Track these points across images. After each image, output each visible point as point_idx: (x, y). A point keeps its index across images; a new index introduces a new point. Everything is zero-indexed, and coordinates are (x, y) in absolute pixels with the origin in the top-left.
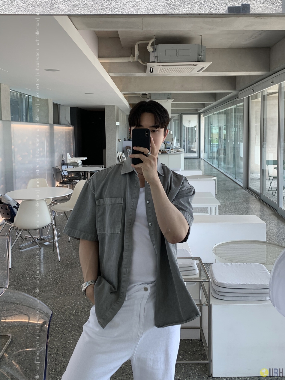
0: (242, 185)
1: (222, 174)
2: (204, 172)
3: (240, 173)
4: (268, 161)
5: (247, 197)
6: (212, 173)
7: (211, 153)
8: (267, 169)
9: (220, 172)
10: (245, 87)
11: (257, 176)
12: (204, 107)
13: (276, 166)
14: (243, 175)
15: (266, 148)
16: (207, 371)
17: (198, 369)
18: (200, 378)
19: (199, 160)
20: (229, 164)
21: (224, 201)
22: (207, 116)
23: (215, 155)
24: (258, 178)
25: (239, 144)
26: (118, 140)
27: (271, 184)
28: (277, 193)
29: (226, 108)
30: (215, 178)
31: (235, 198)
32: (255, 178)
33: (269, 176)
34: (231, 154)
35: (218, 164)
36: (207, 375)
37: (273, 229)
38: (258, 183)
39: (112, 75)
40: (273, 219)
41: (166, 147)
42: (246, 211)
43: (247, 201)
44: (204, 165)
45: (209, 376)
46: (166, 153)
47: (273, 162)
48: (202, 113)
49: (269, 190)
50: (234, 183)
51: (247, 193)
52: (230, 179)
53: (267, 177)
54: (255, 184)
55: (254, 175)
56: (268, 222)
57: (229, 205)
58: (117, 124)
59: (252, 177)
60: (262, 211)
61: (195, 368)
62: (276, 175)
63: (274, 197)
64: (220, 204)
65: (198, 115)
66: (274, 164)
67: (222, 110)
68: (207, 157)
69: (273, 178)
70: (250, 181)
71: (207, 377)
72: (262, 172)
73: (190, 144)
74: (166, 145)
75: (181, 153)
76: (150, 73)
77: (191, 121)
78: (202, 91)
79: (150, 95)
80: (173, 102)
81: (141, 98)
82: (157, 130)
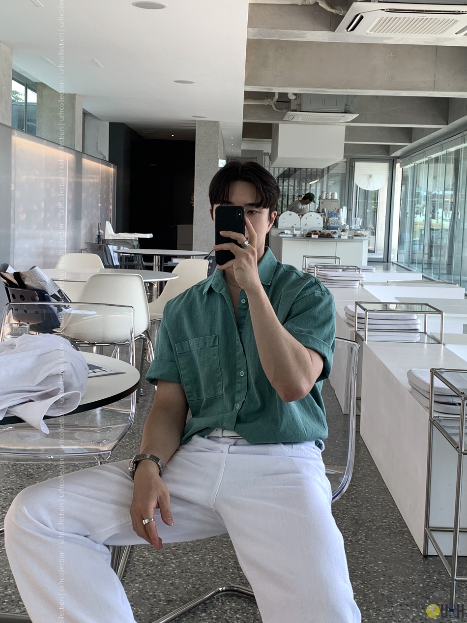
12: (411, 142)
22: (413, 165)
41: (328, 225)
46: (329, 236)
58: (219, 165)
65: (390, 163)
75: (363, 240)
76: (346, 30)
77: (374, 177)
78: (434, 91)
79: (298, 100)
80: (353, 121)
81: (275, 109)
82: (257, 210)
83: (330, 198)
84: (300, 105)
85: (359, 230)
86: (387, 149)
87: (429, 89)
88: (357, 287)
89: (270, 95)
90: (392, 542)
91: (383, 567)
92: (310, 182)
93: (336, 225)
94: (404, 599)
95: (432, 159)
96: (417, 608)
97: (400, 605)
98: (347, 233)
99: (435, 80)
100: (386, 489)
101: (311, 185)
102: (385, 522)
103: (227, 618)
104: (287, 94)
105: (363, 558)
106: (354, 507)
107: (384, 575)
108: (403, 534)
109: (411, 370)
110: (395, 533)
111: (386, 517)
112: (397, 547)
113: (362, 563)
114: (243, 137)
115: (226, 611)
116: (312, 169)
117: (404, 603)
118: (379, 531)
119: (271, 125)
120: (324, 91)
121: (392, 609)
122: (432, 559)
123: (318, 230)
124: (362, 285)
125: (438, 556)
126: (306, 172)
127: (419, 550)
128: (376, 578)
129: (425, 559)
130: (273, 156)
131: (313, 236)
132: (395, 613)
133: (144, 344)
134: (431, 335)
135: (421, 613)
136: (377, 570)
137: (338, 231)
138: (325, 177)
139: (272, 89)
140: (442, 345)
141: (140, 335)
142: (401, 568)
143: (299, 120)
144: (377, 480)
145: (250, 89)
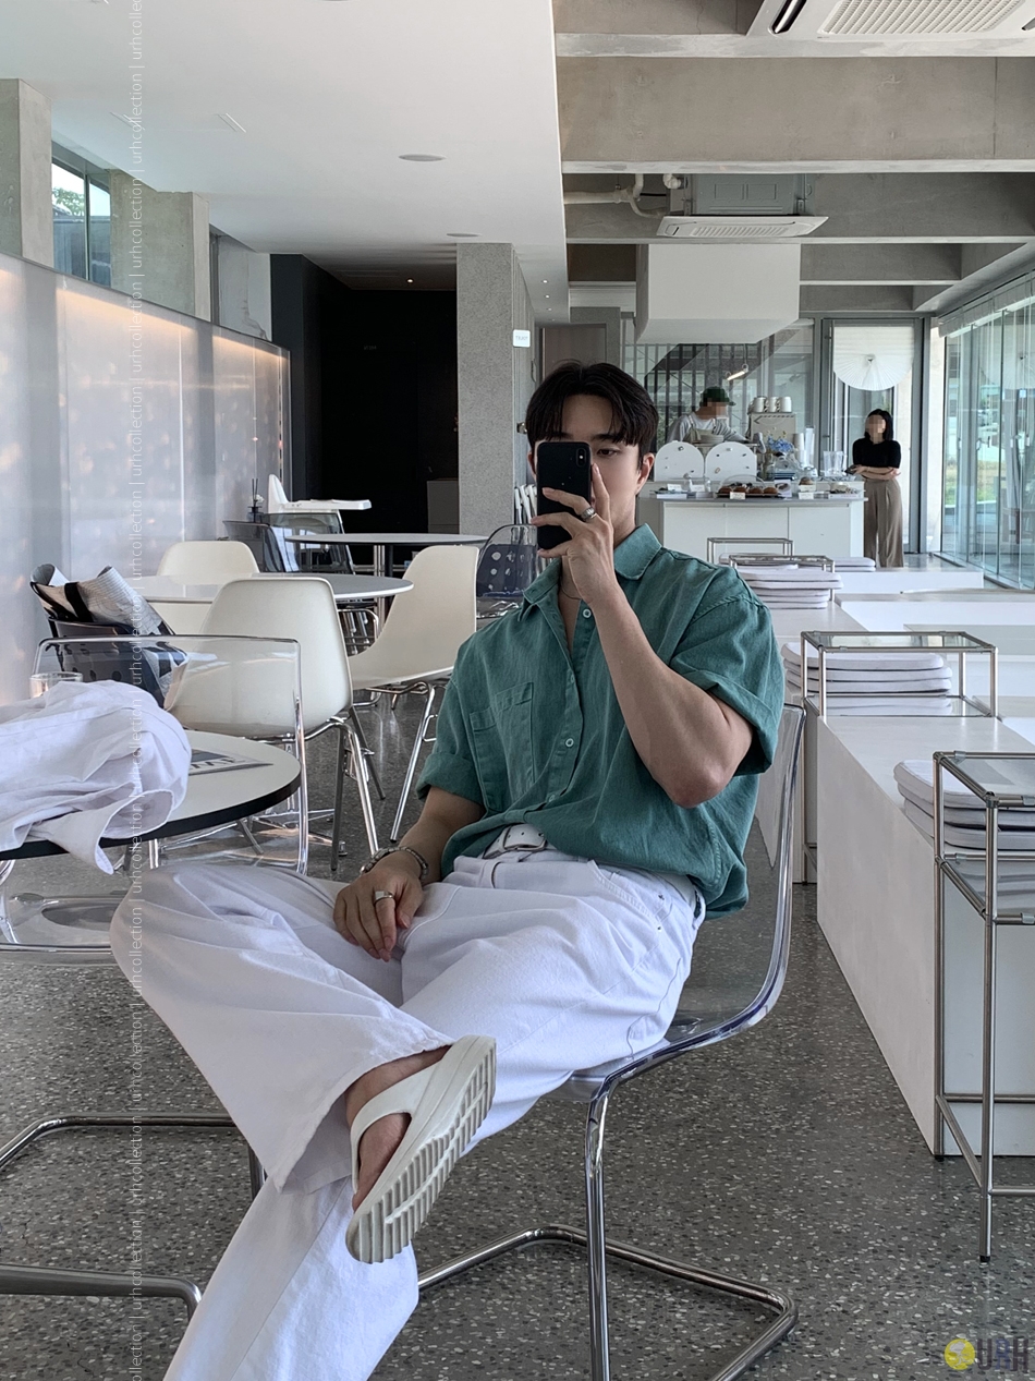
12: (960, 278)
22: (967, 329)
26: (518, 427)
39: (569, 45)
41: (768, 469)
46: (770, 495)
58: (516, 343)
65: (914, 327)
75: (851, 501)
76: (770, 31)
77: (879, 360)
78: (994, 159)
79: (687, 192)
80: (817, 233)
81: (637, 211)
83: (774, 409)
84: (691, 201)
85: (840, 479)
86: (908, 296)
87: (983, 155)
88: (825, 605)
89: (624, 181)
90: (868, 1132)
91: (844, 1180)
92: (729, 375)
93: (788, 470)
94: (884, 1240)
95: (1011, 314)
96: (909, 1256)
97: (874, 1251)
98: (813, 487)
99: (994, 135)
100: (865, 1029)
101: (731, 382)
102: (856, 1093)
103: (505, 1281)
104: (661, 176)
105: (802, 1163)
106: (792, 1065)
107: (844, 1195)
108: (894, 1116)
109: (902, 763)
110: (876, 1114)
111: (859, 1083)
112: (877, 1142)
113: (798, 1174)
114: (571, 278)
115: (503, 1268)
116: (733, 346)
117: (882, 1248)
118: (841, 1112)
119: (633, 247)
120: (745, 168)
121: (856, 1259)
122: (952, 1162)
123: (744, 481)
124: (838, 603)
125: (962, 1157)
126: (720, 356)
127: (926, 1146)
128: (827, 1200)
129: (937, 1162)
130: (639, 318)
131: (732, 495)
132: (862, 1267)
133: (343, 742)
134: (974, 700)
135: (919, 1264)
136: (831, 1186)
137: (793, 485)
138: (765, 364)
139: (625, 167)
140: (996, 719)
141: (332, 720)
142: (884, 1180)
143: (691, 235)
144: (847, 1012)
145: (574, 168)
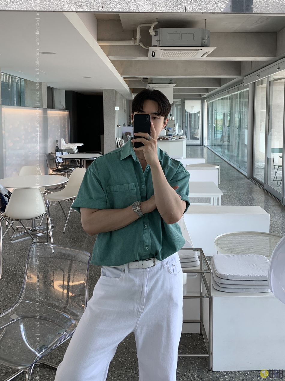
0: (246, 174)
1: (226, 163)
2: (207, 160)
3: (244, 162)
4: (274, 149)
5: (251, 187)
6: (215, 161)
7: (214, 140)
8: (272, 158)
9: (223, 161)
10: (251, 73)
11: (262, 165)
12: (208, 92)
13: (281, 154)
14: (248, 165)
15: (271, 135)
16: (207, 365)
17: (198, 363)
18: (200, 372)
19: (202, 147)
20: (233, 152)
21: (227, 191)
22: (211, 101)
23: (219, 142)
24: (263, 167)
25: (244, 131)
26: (117, 126)
27: (276, 174)
28: (282, 183)
29: (230, 94)
30: (218, 167)
31: (239, 188)
32: (260, 167)
33: (274, 165)
34: (235, 141)
35: (222, 152)
36: (207, 369)
37: (278, 220)
38: (263, 172)
39: (112, 58)
40: (277, 210)
41: (167, 133)
42: (250, 202)
43: (251, 192)
44: (207, 153)
45: (209, 370)
46: (167, 139)
47: (278, 150)
48: (205, 98)
49: (274, 180)
50: (238, 172)
51: (251, 183)
52: (233, 169)
53: (272, 167)
54: (260, 173)
55: (260, 163)
56: (272, 214)
57: (232, 196)
58: (116, 109)
59: (257, 166)
60: (266, 202)
61: (195, 362)
62: (281, 164)
63: (279, 187)
64: (223, 194)
65: (202, 101)
66: (280, 152)
67: (226, 95)
68: (210, 144)
69: (279, 167)
70: (254, 170)
71: (207, 371)
72: (267, 161)
73: (193, 130)
74: (167, 131)
75: (183, 140)
76: (152, 57)
77: (195, 107)
80: (176, 86)
81: (142, 82)
82: (158, 117)
83: (170, 119)
84: (152, 81)
85: (181, 135)
86: (200, 95)
87: (204, 75)
93: (171, 133)
123: (163, 136)
131: (160, 139)
137: (172, 136)
145: (124, 77)
